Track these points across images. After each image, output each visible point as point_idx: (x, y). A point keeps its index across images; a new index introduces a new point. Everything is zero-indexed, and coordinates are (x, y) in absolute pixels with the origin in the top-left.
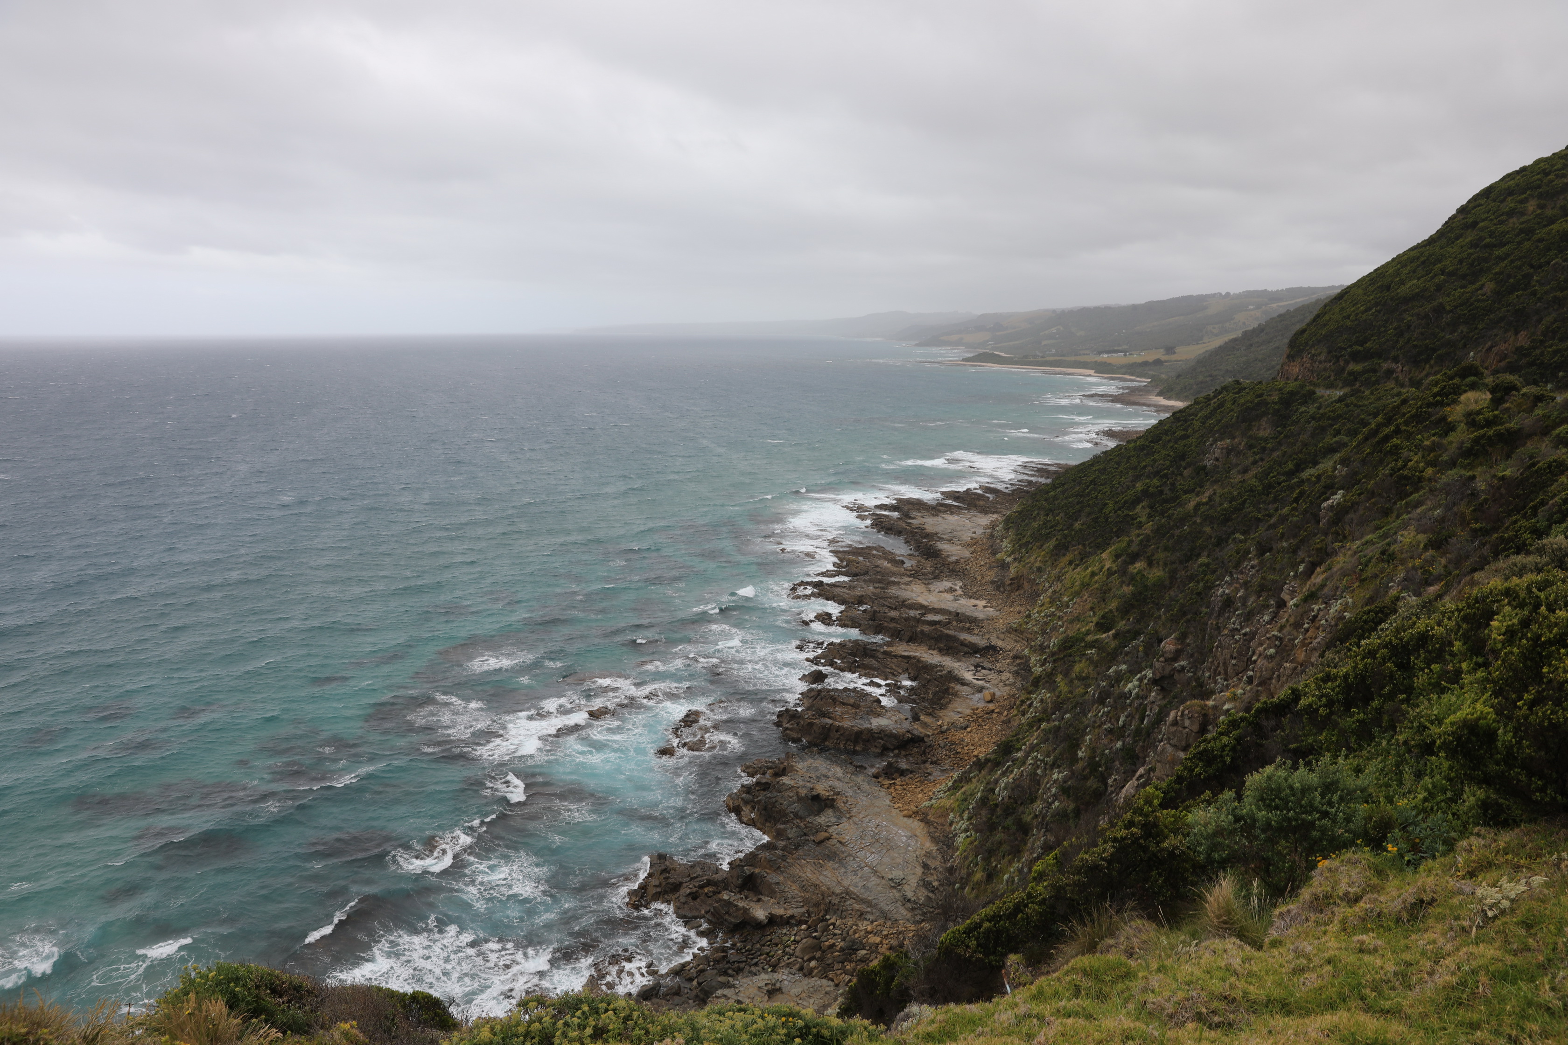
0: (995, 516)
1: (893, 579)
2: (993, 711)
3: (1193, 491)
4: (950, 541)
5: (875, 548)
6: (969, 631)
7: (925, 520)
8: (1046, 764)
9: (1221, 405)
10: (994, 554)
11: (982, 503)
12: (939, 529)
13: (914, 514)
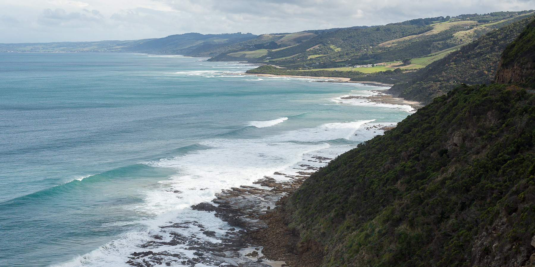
3: (439, 169)
9: (455, 104)
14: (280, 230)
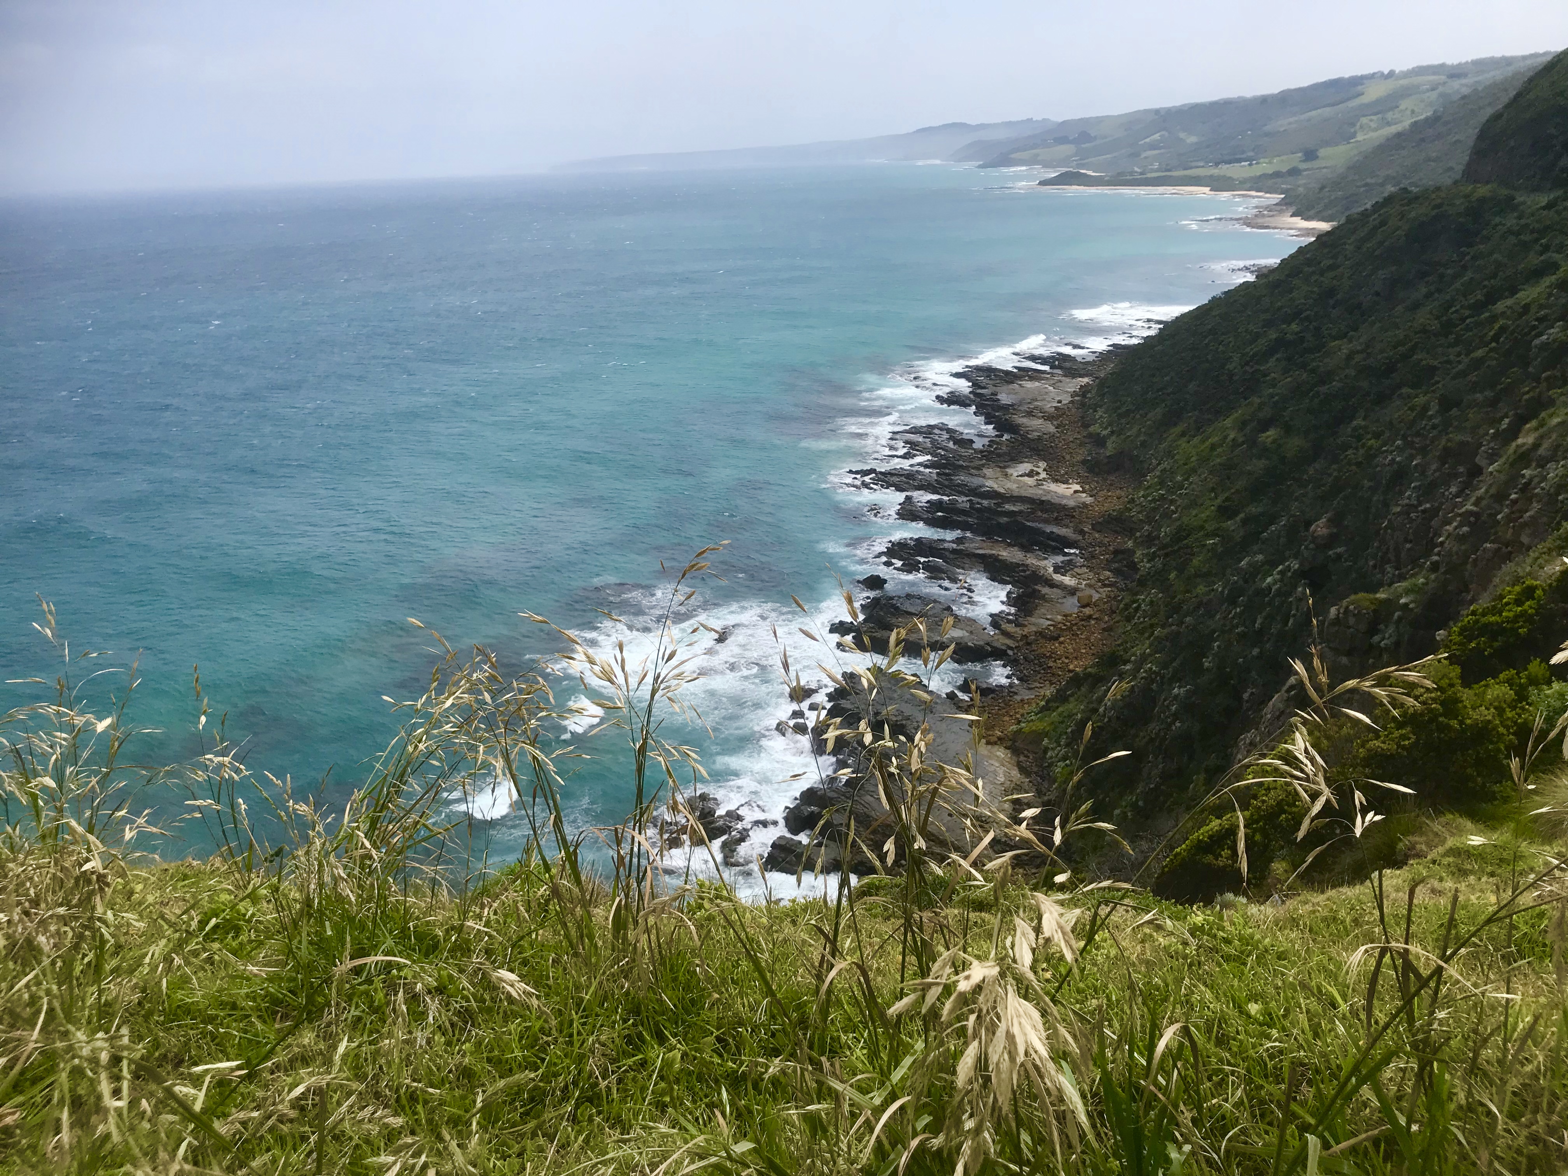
0: (1084, 380)
2: (1090, 617)
4: (1030, 414)
6: (1057, 521)
8: (1162, 678)
9: (1383, 223)
10: (1086, 426)
12: (1016, 399)
14: (1075, 437)
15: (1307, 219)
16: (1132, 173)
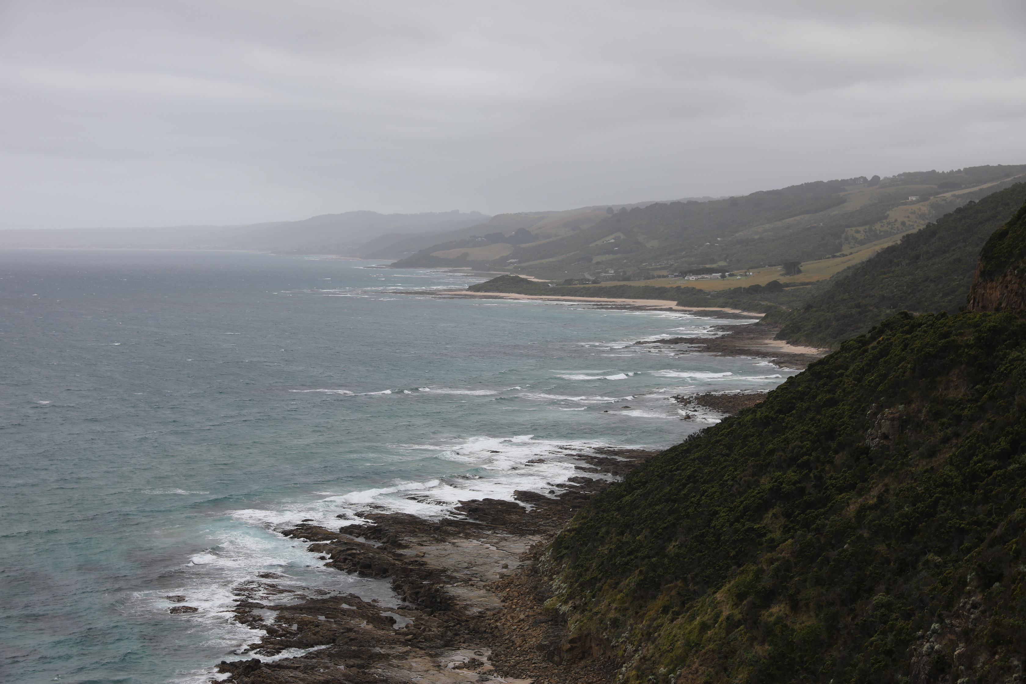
0: (537, 539)
1: (378, 650)
3: (853, 486)
4: (467, 582)
5: (345, 600)
7: (424, 549)
9: (884, 352)
10: (541, 600)
11: (514, 517)
12: (448, 563)
13: (406, 539)
14: (527, 613)
15: (795, 343)
16: (583, 281)
